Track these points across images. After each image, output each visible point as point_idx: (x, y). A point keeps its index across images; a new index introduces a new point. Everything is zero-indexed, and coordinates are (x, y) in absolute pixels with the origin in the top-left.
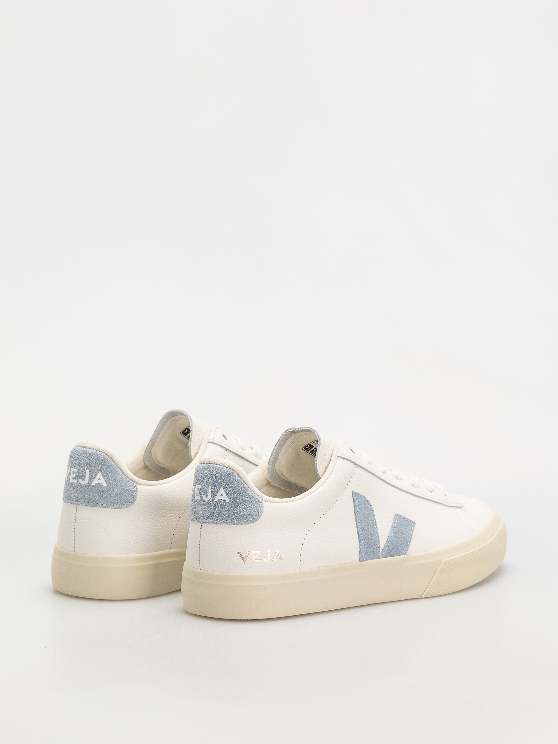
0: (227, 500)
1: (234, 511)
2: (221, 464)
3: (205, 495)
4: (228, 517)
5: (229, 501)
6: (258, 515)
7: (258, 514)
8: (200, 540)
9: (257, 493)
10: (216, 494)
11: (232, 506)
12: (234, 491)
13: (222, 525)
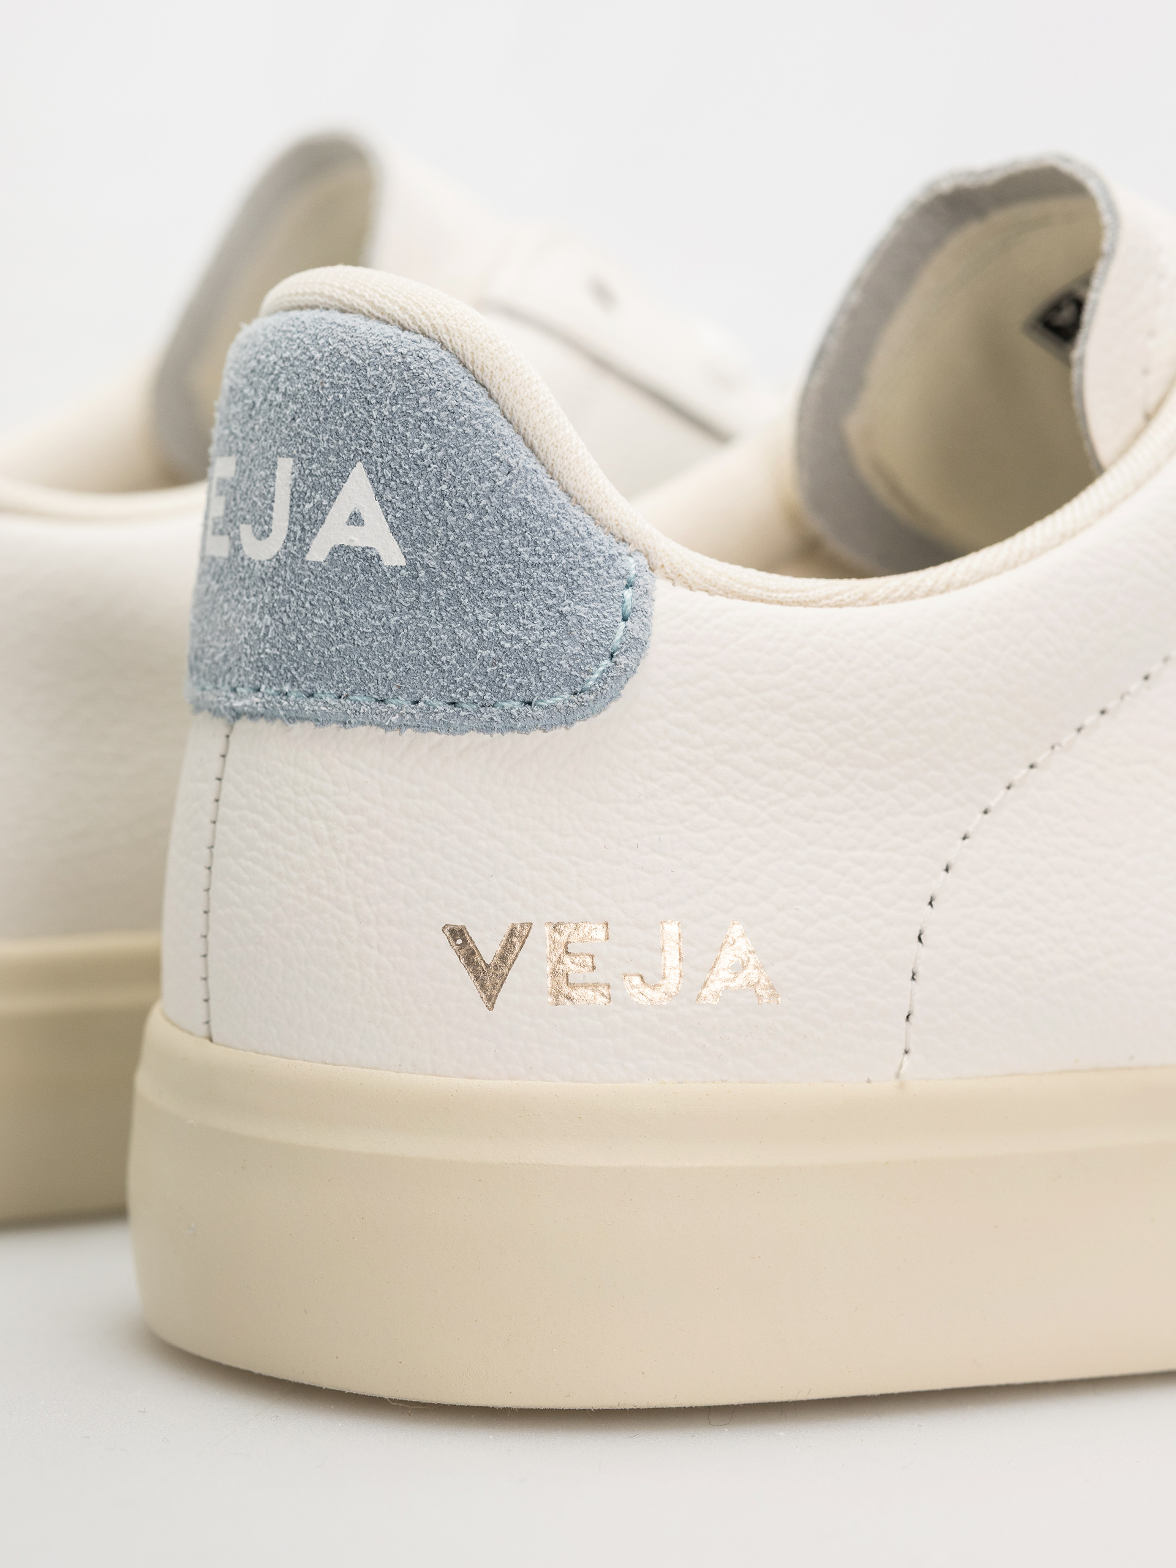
0: (392, 555)
1: (437, 632)
2: (372, 303)
3: (256, 522)
4: (391, 674)
5: (403, 562)
6: (608, 670)
7: (606, 663)
8: (214, 837)
9: (612, 523)
10: (322, 511)
11: (423, 597)
12: (443, 495)
13: (350, 732)
